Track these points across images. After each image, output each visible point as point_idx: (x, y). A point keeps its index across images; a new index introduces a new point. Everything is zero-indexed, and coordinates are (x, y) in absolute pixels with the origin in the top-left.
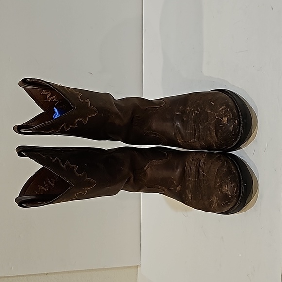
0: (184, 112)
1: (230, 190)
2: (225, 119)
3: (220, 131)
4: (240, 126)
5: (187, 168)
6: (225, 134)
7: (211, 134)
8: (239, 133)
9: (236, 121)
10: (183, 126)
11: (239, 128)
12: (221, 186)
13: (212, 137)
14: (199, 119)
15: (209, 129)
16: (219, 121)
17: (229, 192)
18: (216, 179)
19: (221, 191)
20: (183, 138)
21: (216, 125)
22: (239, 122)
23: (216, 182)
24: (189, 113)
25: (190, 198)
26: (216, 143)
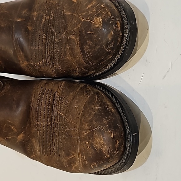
0: (28, 19)
1: (108, 145)
2: (98, 21)
3: (89, 42)
4: (123, 32)
5: (34, 105)
6: (98, 47)
7: (72, 49)
8: (121, 45)
9: (118, 24)
10: (27, 40)
11: (123, 36)
12: (91, 136)
13: (73, 55)
14: (52, 28)
15: (69, 42)
16: (88, 26)
17: (105, 148)
18: (82, 124)
19: (92, 146)
20: (27, 59)
21: (81, 32)
22: (123, 25)
23: (81, 129)
24: (37, 19)
25: (38, 151)
26: (80, 64)
